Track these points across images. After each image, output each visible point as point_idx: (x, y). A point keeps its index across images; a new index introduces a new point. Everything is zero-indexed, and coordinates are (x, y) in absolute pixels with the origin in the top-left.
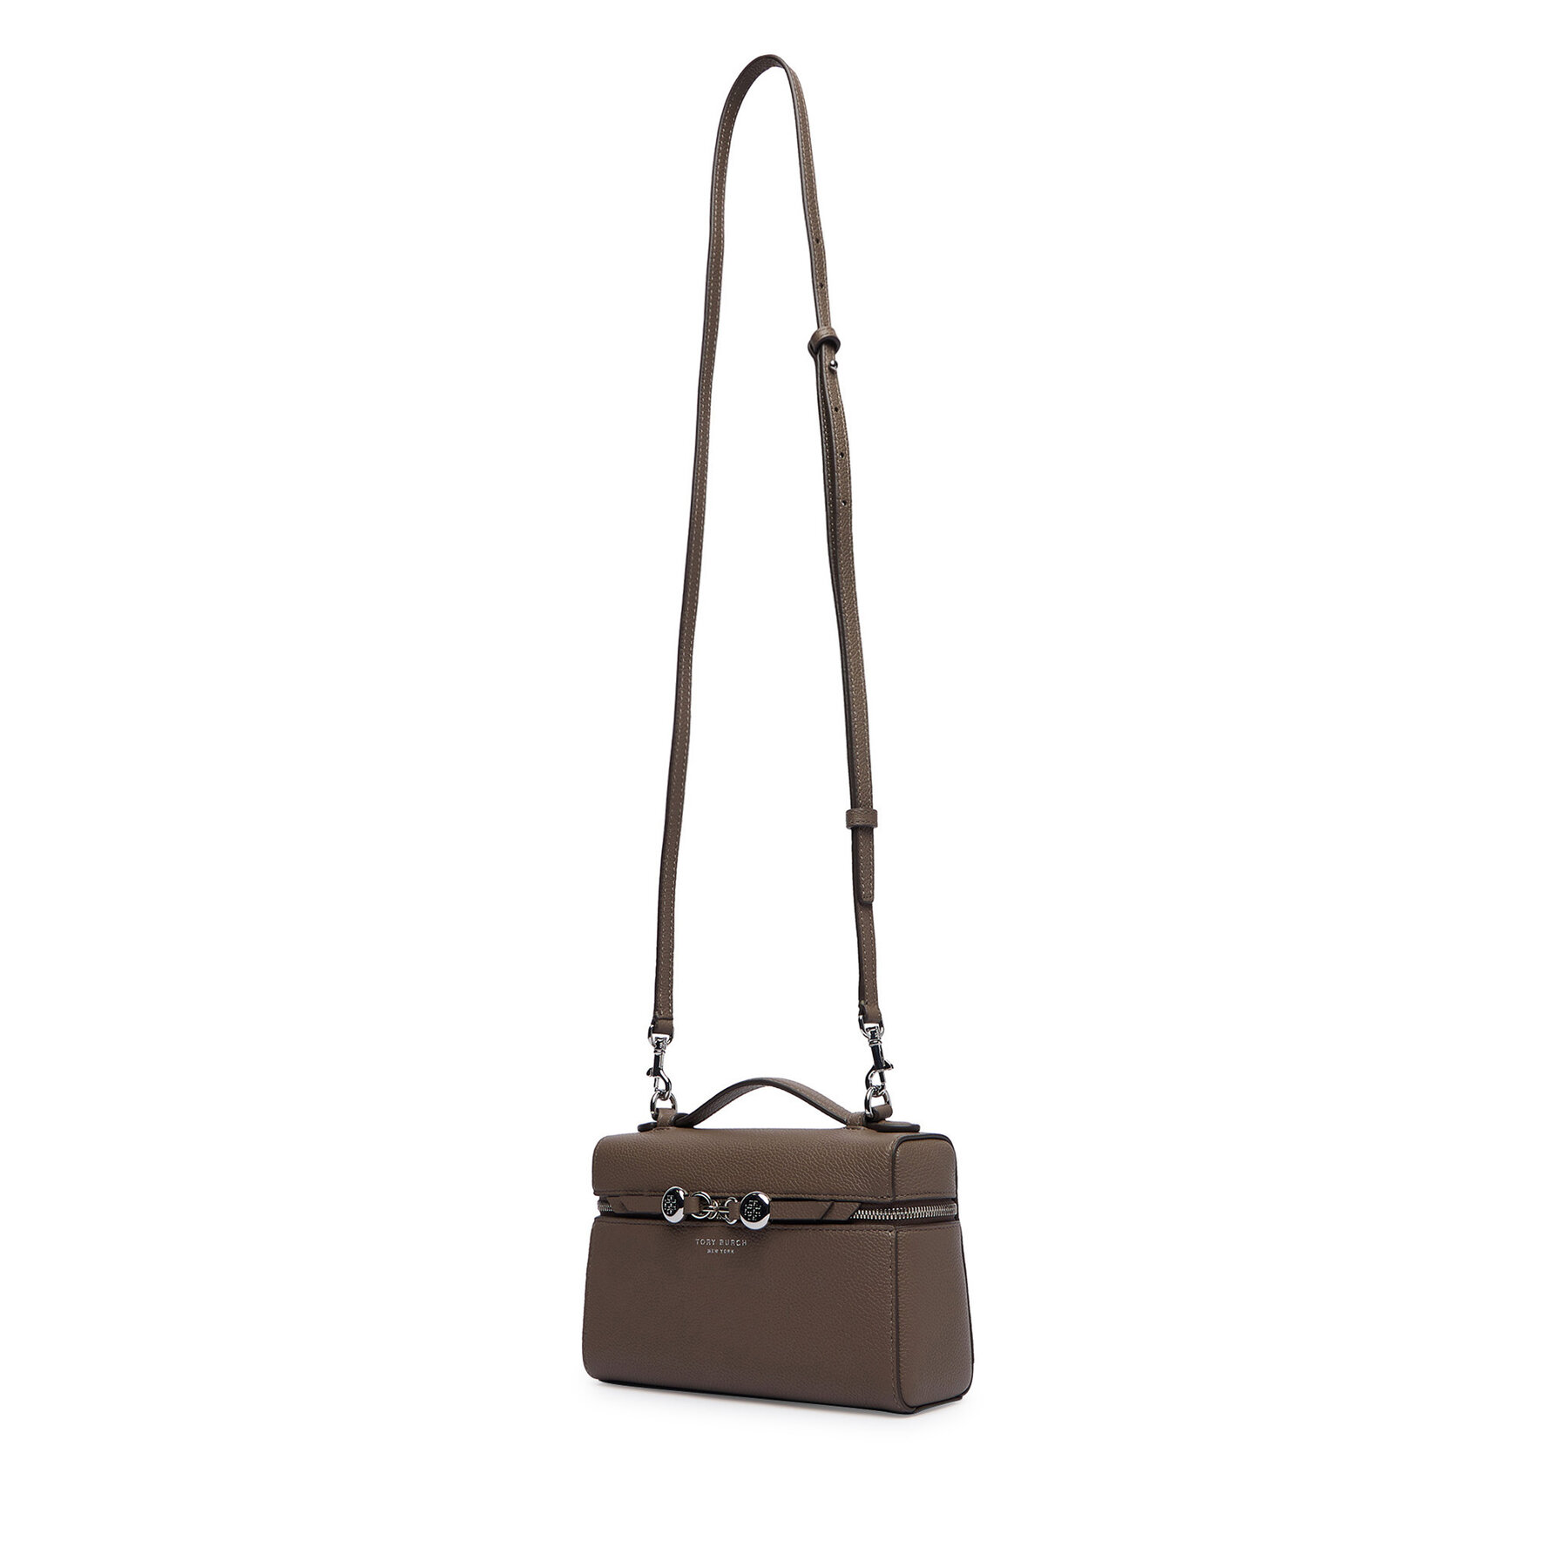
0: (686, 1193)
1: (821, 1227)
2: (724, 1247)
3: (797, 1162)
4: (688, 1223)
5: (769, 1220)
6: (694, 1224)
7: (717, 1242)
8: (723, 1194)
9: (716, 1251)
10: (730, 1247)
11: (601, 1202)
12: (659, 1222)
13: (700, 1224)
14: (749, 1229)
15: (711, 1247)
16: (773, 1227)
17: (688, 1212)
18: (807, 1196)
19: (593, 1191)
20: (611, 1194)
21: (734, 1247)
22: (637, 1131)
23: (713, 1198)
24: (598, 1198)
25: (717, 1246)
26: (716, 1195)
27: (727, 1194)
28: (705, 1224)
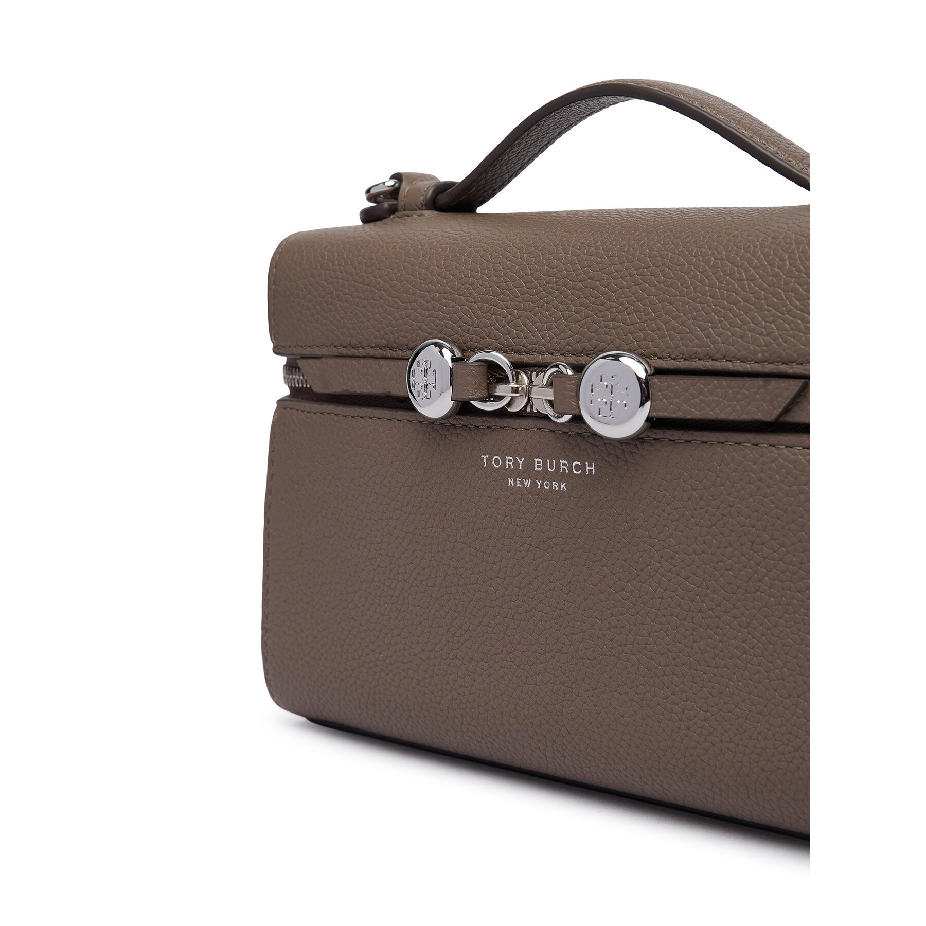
0: (458, 354)
1: (773, 438)
2: (544, 475)
3: (712, 286)
4: (466, 420)
5: (649, 419)
6: (478, 421)
7: (529, 465)
8: (538, 358)
9: (527, 483)
10: (558, 476)
11: (291, 368)
12: (400, 414)
13: (491, 421)
14: (601, 437)
15: (516, 473)
16: (659, 434)
17: (464, 397)
18: (738, 366)
19: (271, 345)
20: (307, 352)
21: (567, 477)
22: (359, 223)
23: (518, 366)
24: (283, 360)
25: (527, 472)
26: (525, 358)
27: (548, 358)
28: (500, 422)
